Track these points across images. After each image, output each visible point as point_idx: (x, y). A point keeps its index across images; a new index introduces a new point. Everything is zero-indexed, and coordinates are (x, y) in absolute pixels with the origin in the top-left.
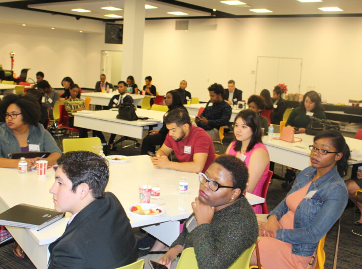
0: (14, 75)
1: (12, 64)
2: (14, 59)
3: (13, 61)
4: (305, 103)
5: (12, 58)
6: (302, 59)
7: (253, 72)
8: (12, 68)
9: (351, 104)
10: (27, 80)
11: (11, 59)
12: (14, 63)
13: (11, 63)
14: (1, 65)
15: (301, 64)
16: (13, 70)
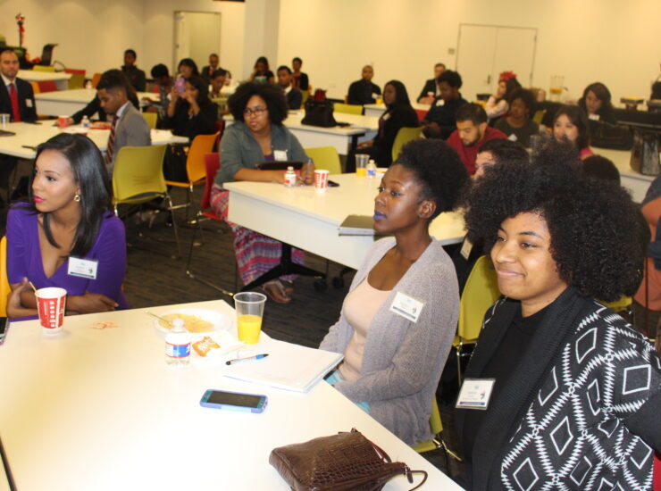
0: (27, 56)
1: (21, 36)
2: (25, 26)
3: (21, 30)
4: (588, 101)
5: (20, 24)
6: (536, 29)
7: (451, 51)
8: (21, 42)
9: (623, 106)
10: (52, 63)
11: (17, 27)
12: (25, 34)
13: (18, 34)
14: (4, 38)
15: (535, 39)
16: (24, 45)
